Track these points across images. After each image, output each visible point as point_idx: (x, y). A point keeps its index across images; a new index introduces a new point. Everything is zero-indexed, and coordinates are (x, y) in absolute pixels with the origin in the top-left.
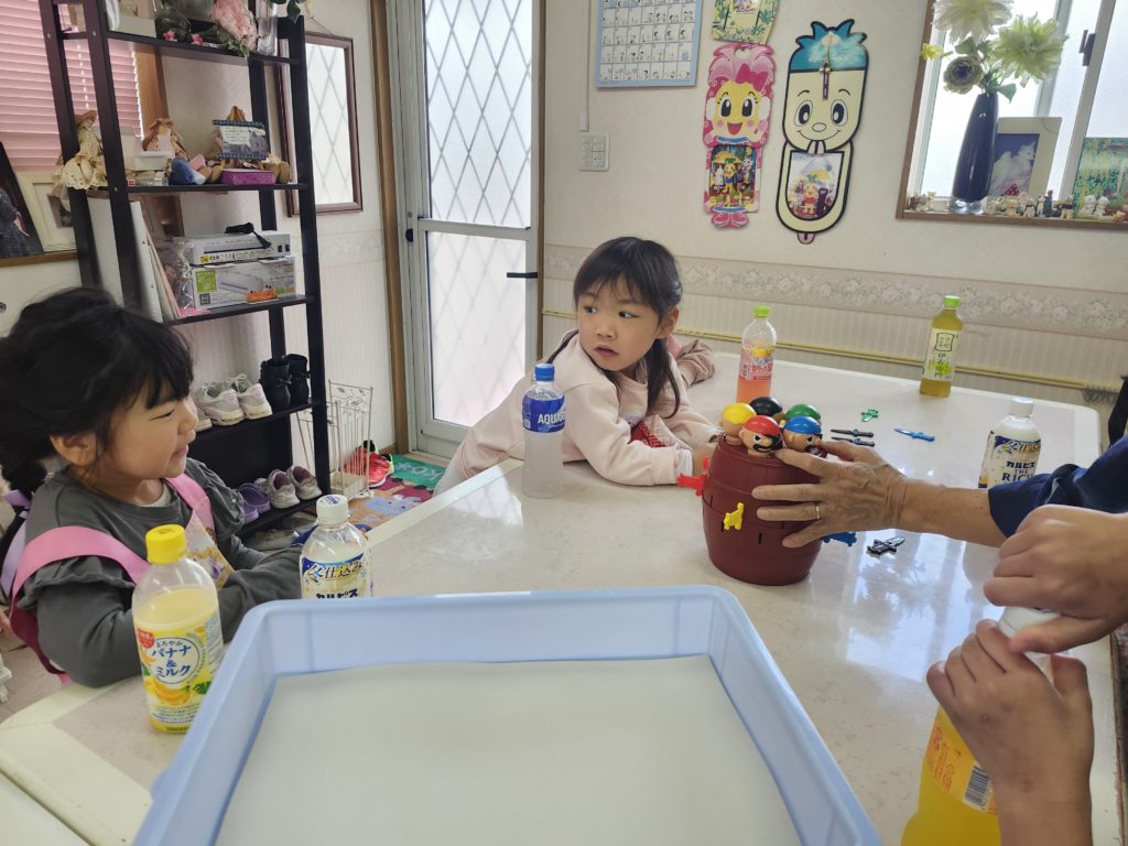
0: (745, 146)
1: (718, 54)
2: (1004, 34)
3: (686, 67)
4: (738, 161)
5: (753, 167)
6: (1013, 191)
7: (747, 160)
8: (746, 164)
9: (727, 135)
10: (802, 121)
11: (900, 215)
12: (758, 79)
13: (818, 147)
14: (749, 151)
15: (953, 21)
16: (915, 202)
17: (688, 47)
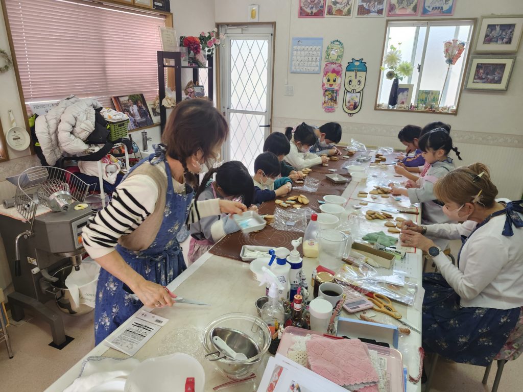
0: (334, 90)
1: (326, 65)
2: (400, 65)
3: (317, 69)
4: (332, 94)
5: (336, 96)
6: (403, 103)
7: (334, 94)
9: (330, 87)
10: (350, 84)
11: (375, 109)
12: (338, 73)
13: (353, 91)
14: (335, 92)
15: (388, 62)
16: (379, 106)
17: (318, 63)
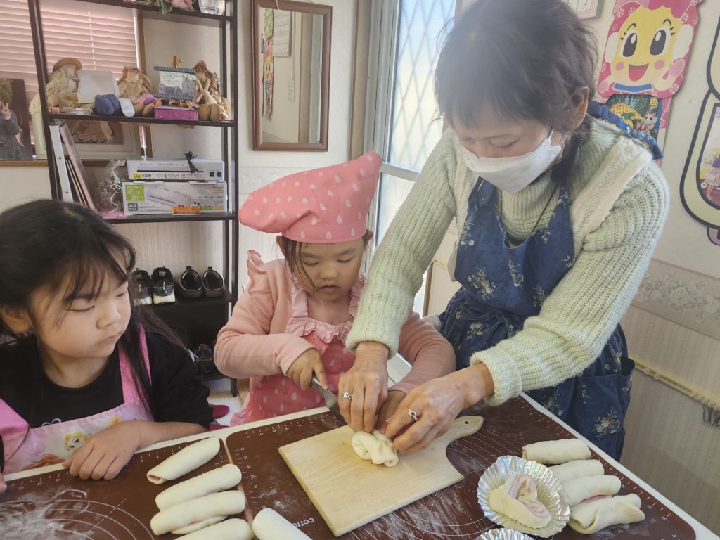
0: (649, 96)
4: (638, 116)
5: (657, 126)
7: (649, 116)
8: (647, 121)
9: (627, 81)
14: (654, 103)
